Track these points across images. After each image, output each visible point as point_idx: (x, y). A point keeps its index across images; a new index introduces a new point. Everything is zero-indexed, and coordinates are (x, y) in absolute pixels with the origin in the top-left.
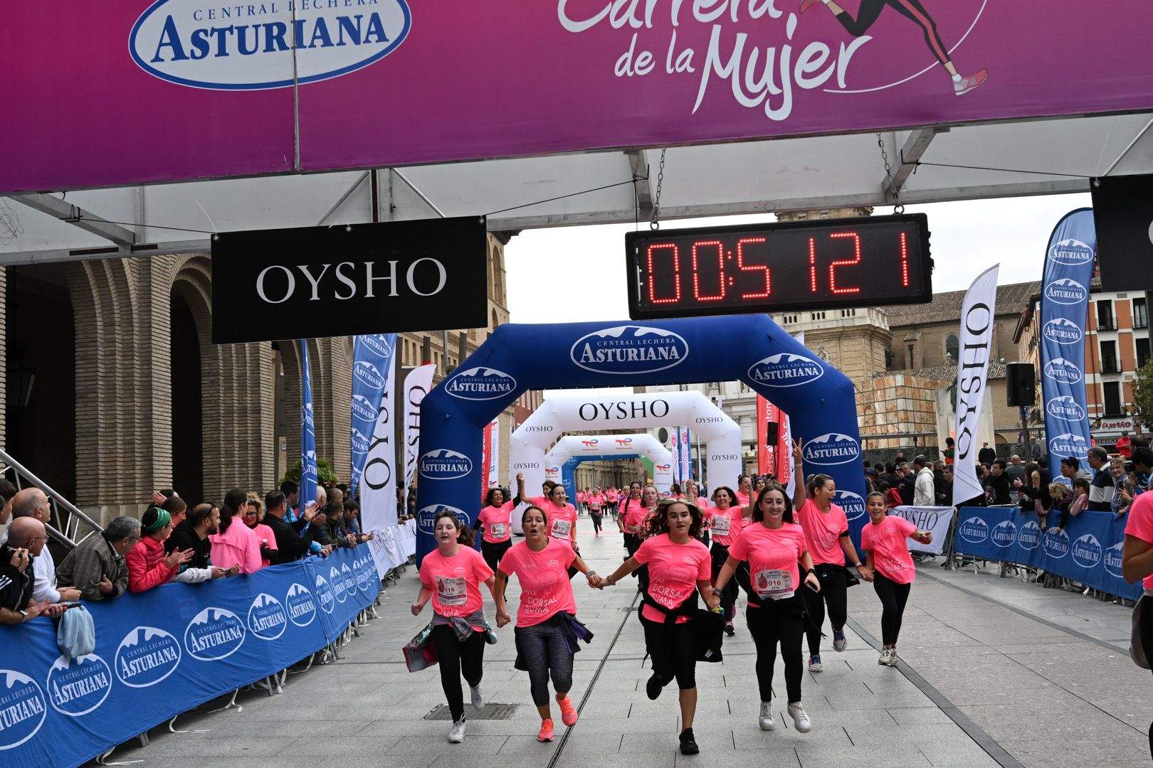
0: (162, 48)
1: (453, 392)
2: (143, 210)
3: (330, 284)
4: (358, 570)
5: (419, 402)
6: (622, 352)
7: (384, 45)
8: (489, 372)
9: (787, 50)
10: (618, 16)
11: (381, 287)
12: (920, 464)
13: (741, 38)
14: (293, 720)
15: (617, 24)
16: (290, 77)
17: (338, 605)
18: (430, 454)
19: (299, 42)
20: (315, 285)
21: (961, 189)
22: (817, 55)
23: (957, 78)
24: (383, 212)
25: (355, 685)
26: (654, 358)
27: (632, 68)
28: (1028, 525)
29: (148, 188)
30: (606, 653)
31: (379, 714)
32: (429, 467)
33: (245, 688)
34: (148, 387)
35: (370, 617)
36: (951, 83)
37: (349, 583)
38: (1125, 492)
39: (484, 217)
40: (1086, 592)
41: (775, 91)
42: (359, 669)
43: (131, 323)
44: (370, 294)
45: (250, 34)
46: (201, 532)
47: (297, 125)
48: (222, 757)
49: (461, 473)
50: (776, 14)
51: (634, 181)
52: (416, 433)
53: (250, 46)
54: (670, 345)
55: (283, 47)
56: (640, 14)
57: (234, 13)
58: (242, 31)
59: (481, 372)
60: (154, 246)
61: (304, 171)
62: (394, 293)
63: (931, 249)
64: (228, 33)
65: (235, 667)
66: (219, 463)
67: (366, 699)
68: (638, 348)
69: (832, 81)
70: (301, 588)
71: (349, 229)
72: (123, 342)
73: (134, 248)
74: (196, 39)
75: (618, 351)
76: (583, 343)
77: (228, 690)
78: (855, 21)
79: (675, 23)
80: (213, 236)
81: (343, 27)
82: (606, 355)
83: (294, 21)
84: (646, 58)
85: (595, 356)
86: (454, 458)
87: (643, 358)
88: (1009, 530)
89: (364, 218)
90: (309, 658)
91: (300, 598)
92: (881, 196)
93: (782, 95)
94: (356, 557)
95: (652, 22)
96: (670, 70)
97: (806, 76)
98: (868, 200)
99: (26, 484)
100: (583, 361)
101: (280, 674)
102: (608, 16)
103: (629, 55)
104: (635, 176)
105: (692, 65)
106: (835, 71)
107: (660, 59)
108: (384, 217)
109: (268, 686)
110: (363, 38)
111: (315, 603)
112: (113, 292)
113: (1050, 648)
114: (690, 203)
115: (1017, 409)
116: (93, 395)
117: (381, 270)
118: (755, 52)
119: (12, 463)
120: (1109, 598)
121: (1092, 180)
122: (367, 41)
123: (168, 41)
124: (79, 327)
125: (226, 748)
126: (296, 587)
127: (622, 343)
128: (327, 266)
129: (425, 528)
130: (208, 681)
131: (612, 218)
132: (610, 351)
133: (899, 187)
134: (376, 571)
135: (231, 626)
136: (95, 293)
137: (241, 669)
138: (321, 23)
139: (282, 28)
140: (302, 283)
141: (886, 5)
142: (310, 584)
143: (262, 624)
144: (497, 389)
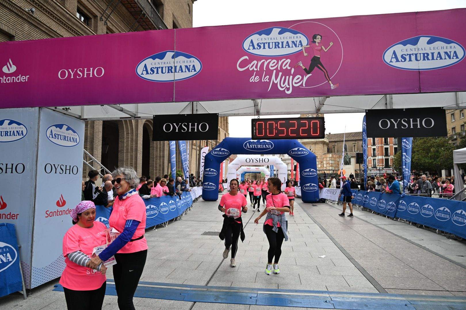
0: (144, 71)
1: (213, 154)
2: (138, 108)
3: (181, 128)
4: (187, 198)
5: (204, 156)
6: (257, 145)
7: (195, 72)
8: (222, 149)
9: (291, 77)
10: (251, 68)
11: (193, 129)
12: (333, 178)
13: (280, 74)
14: (169, 234)
15: (251, 69)
16: (173, 79)
17: (182, 206)
18: (206, 170)
19: (175, 71)
20: (177, 128)
21: (335, 111)
22: (299, 78)
23: (332, 85)
24: (195, 111)
25: (185, 226)
26: (265, 147)
27: (254, 80)
28: (359, 195)
29: (139, 104)
30: (247, 221)
31: (190, 233)
32: (206, 173)
33: (158, 225)
34: (136, 150)
35: (190, 210)
36: (330, 86)
37: (185, 201)
38: (384, 187)
39: (218, 113)
40: (373, 212)
41: (288, 87)
42: (186, 222)
43: (133, 133)
44: (190, 131)
45: (164, 69)
46: (149, 187)
47: (174, 91)
48: (152, 241)
49: (214, 175)
50: (289, 68)
51: (255, 106)
52: (203, 164)
53: (164, 72)
54: (269, 144)
55: (172, 72)
56: (256, 67)
57: (161, 63)
58: (162, 68)
59: (220, 149)
60: (140, 117)
61: (176, 102)
62: (196, 131)
63: (325, 126)
64: (159, 68)
65: (156, 220)
66: (153, 169)
67: (188, 229)
68: (261, 144)
69: (302, 85)
70: (173, 201)
71: (186, 115)
72: (131, 138)
73: (135, 117)
74: (151, 70)
75: (256, 145)
76: (247, 143)
77: (154, 225)
78: (308, 70)
79: (265, 70)
80: (154, 115)
81: (186, 68)
82: (252, 146)
83: (174, 66)
84: (258, 78)
85: (250, 146)
86: (213, 171)
87: (262, 147)
88: (354, 195)
89: (190, 113)
90: (174, 219)
91: (172, 204)
92: (315, 112)
93: (290, 87)
94: (187, 195)
95: (260, 69)
96: (263, 81)
97: (296, 83)
98: (312, 112)
99: (107, 173)
100: (246, 147)
101: (167, 222)
102: (249, 67)
103: (253, 77)
104: (255, 105)
105: (268, 80)
106: (303, 82)
107: (261, 78)
108: (195, 113)
109: (164, 225)
110: (191, 71)
111: (176, 205)
112: (129, 125)
113: (361, 226)
114: (268, 112)
115: (358, 164)
116: (123, 151)
117: (193, 125)
118: (284, 77)
119: (103, 167)
120: (378, 214)
121: (366, 110)
122: (192, 71)
123: (145, 70)
124: (120, 134)
125: (153, 239)
126: (171, 201)
127: (257, 143)
128: (180, 124)
129: (205, 188)
130: (149, 223)
131: (250, 114)
132: (253, 145)
133: (320, 110)
134: (192, 199)
135: (155, 210)
136: (124, 126)
137: (157, 221)
138: (181, 67)
139: (172, 67)
140: (174, 128)
141: (316, 67)
142: (175, 201)
143: (163, 210)
144: (224, 153)
